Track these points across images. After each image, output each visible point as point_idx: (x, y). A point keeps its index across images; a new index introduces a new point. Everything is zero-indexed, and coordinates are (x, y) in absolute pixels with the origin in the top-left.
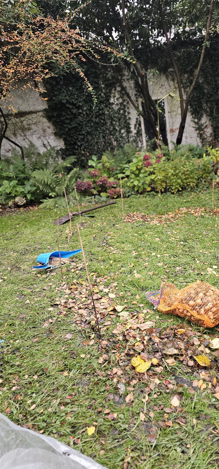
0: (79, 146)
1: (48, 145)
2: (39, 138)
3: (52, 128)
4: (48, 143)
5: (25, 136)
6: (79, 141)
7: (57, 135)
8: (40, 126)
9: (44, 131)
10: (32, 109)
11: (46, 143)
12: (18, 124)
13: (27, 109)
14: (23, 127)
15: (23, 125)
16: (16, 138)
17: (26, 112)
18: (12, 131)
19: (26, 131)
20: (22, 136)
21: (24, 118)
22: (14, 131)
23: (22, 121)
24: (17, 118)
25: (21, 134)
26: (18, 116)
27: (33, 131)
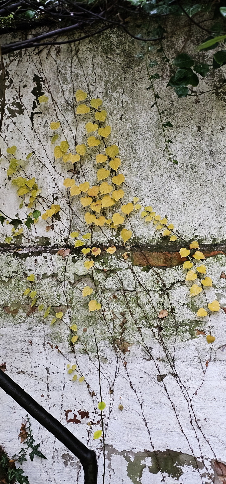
5: (170, 360)
12: (143, 299)
13: (209, 232)
14: (165, 314)
15: (166, 305)
16: (125, 364)
17: (199, 241)
18: (111, 324)
19: (179, 338)
20: (151, 358)
21: (181, 273)
22: (119, 329)
23: (168, 284)
24: (147, 269)
25: (148, 350)
26: (152, 261)
27: (216, 345)
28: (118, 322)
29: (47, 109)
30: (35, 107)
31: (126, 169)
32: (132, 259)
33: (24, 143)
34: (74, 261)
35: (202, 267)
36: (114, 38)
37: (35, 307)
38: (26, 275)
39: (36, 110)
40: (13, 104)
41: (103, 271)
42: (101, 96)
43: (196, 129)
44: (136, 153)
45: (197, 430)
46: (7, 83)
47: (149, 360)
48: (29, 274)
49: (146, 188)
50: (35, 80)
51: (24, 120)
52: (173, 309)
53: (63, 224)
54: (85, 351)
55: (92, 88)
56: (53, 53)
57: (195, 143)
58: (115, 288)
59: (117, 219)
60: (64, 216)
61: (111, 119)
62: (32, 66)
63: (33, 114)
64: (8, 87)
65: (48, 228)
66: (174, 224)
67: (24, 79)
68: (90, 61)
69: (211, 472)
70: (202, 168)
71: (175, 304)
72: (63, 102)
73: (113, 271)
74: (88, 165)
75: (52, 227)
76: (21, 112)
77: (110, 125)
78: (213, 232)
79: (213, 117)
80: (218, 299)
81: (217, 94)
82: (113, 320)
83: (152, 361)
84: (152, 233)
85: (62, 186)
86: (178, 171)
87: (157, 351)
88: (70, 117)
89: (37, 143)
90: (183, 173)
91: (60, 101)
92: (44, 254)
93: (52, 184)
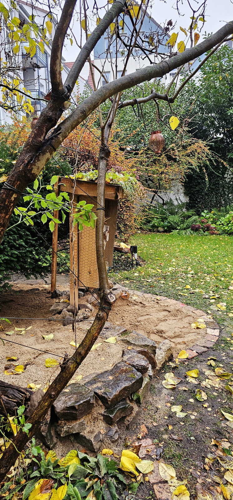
0: (198, 202)
2: (174, 194)
3: (183, 189)
4: (179, 198)
6: (199, 199)
7: (186, 194)
8: (176, 188)
9: (178, 190)
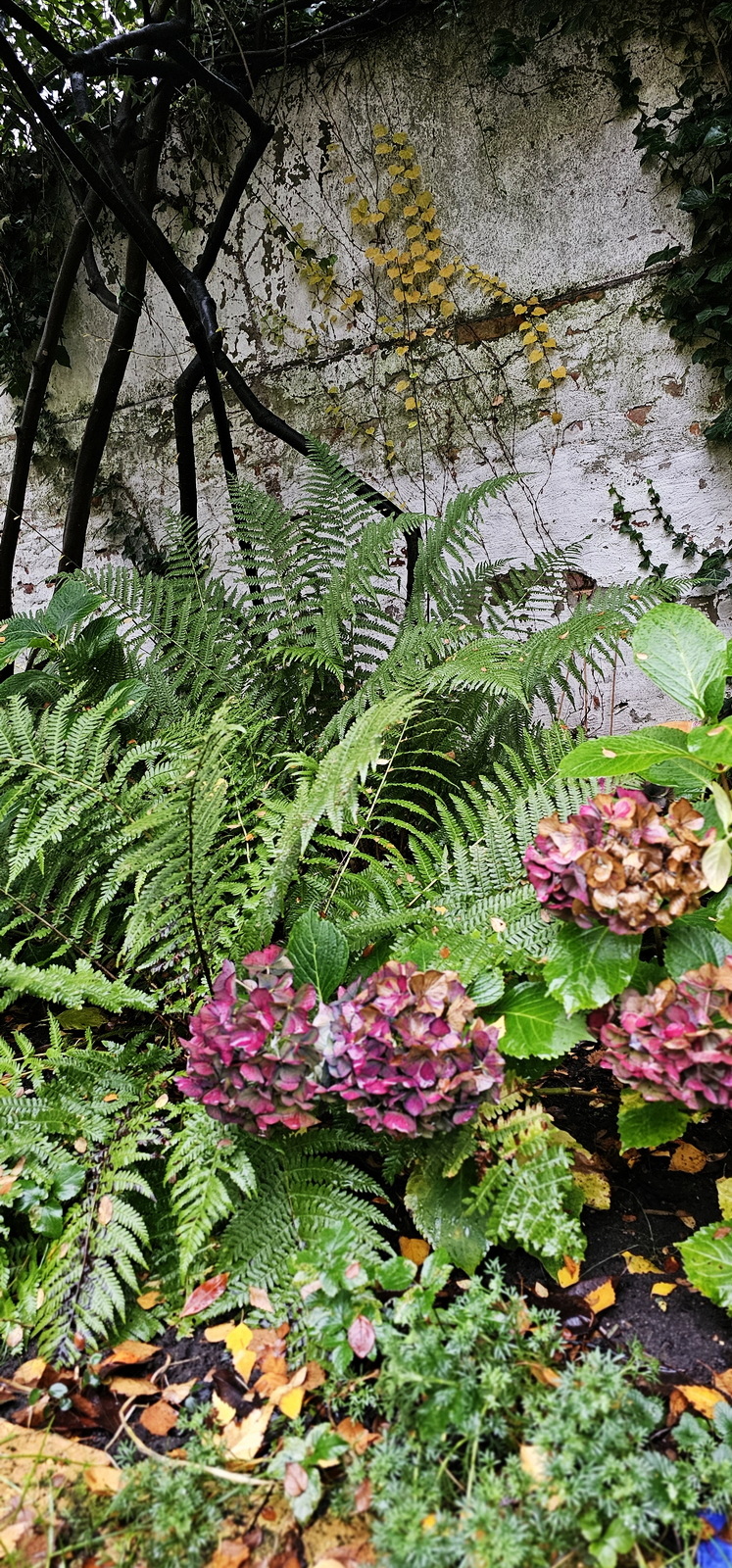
1: (649, 517)
2: (597, 466)
4: (656, 500)
8: (611, 384)
9: (638, 414)
10: (578, 276)
11: (636, 500)
12: (472, 388)
13: (550, 281)
14: (500, 400)
15: (501, 388)
16: (454, 476)
17: (540, 297)
18: (435, 429)
19: (518, 426)
20: (486, 460)
21: (517, 340)
22: (444, 433)
23: (501, 358)
24: (474, 347)
25: (481, 451)
26: (481, 333)
27: (564, 424)
28: (443, 424)
29: (338, 164)
30: (323, 165)
31: (443, 221)
32: (456, 338)
33: (312, 218)
34: (384, 357)
35: (542, 325)
36: (418, 46)
37: (340, 430)
38: (326, 389)
39: (325, 169)
40: (295, 167)
41: (421, 362)
42: (406, 129)
43: (528, 145)
44: (455, 197)
45: (545, 537)
46: (286, 141)
47: (482, 464)
48: (330, 387)
49: (469, 242)
50: (320, 128)
51: (311, 186)
52: (510, 392)
53: (367, 317)
54: (405, 472)
55: (394, 122)
56: (341, 86)
57: (528, 165)
58: (436, 381)
59: (435, 288)
60: (368, 305)
61: (420, 159)
62: (317, 109)
63: (321, 175)
64: (288, 145)
65: (349, 326)
66: (507, 282)
67: (308, 129)
68: (389, 86)
69: (563, 585)
70: (538, 198)
71: (512, 384)
72: (358, 148)
73: (434, 358)
74: (395, 229)
75: (355, 322)
76: (306, 176)
77: (419, 165)
78: (556, 281)
79: (549, 125)
80: (565, 364)
81: (552, 92)
82: (436, 423)
83: (487, 466)
84: (480, 301)
85: (363, 263)
86: (508, 209)
87: (493, 451)
88: (368, 167)
89: (328, 213)
90: (515, 209)
91: (355, 149)
92: (347, 357)
93: (350, 265)
